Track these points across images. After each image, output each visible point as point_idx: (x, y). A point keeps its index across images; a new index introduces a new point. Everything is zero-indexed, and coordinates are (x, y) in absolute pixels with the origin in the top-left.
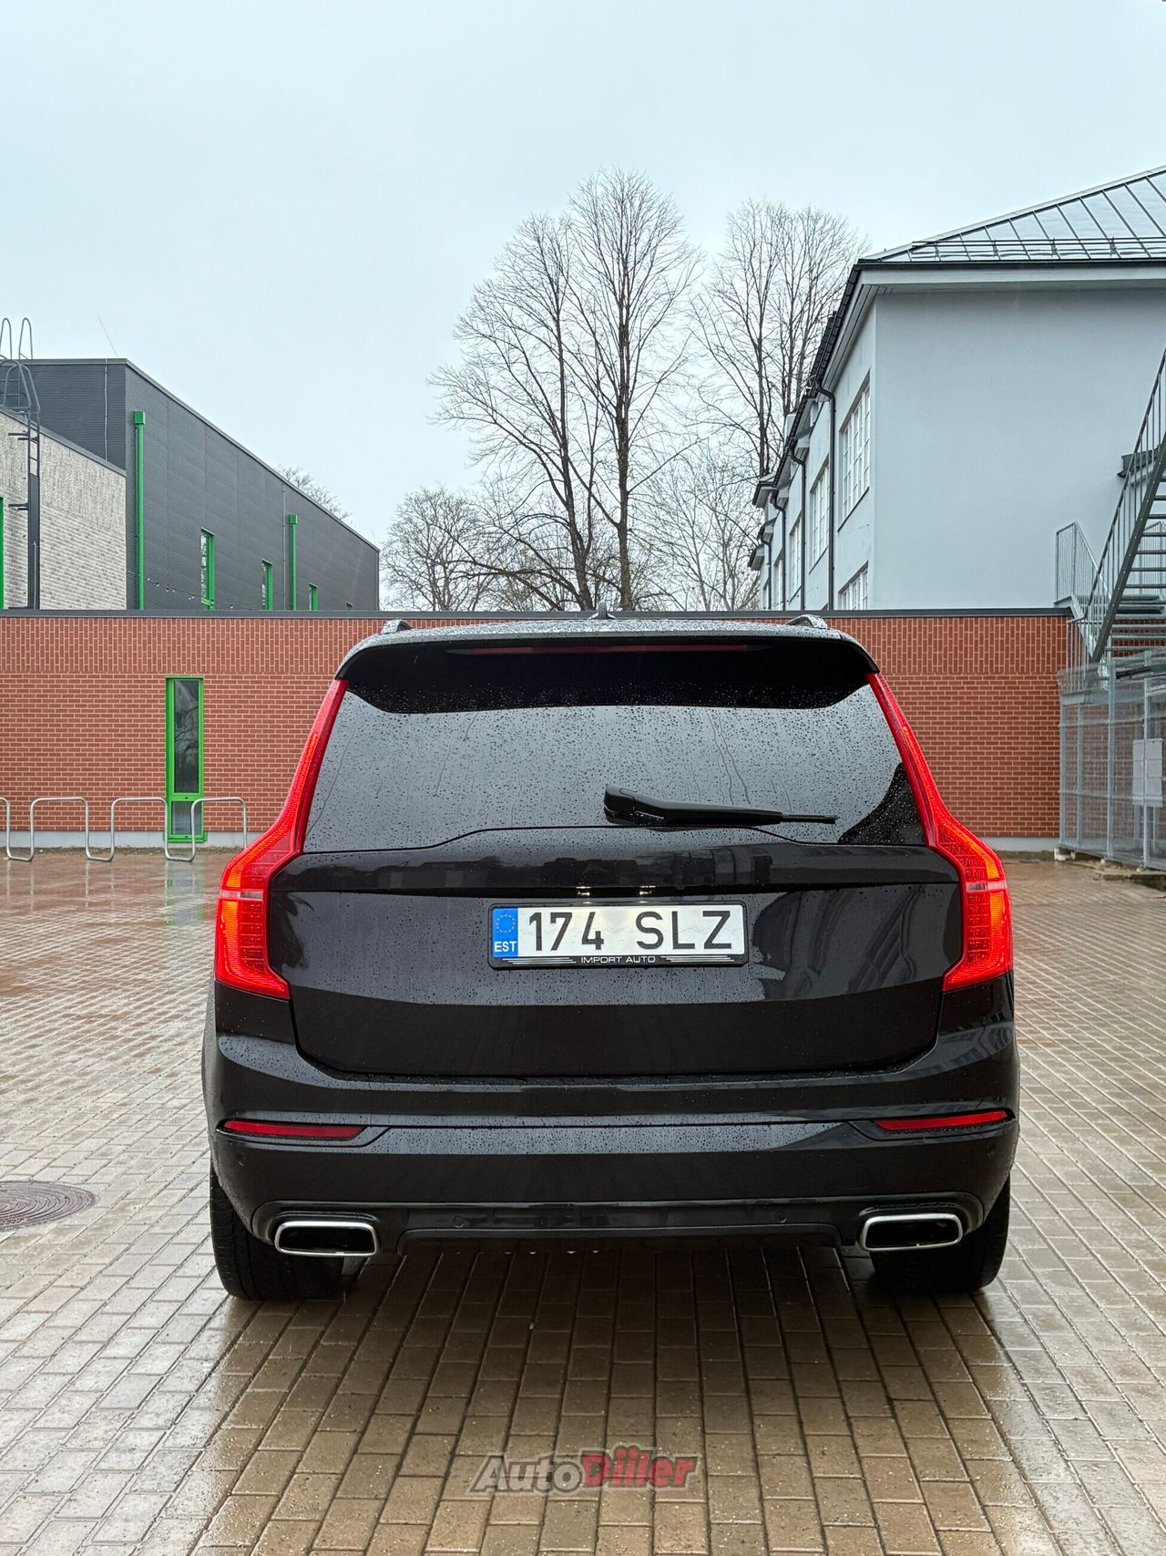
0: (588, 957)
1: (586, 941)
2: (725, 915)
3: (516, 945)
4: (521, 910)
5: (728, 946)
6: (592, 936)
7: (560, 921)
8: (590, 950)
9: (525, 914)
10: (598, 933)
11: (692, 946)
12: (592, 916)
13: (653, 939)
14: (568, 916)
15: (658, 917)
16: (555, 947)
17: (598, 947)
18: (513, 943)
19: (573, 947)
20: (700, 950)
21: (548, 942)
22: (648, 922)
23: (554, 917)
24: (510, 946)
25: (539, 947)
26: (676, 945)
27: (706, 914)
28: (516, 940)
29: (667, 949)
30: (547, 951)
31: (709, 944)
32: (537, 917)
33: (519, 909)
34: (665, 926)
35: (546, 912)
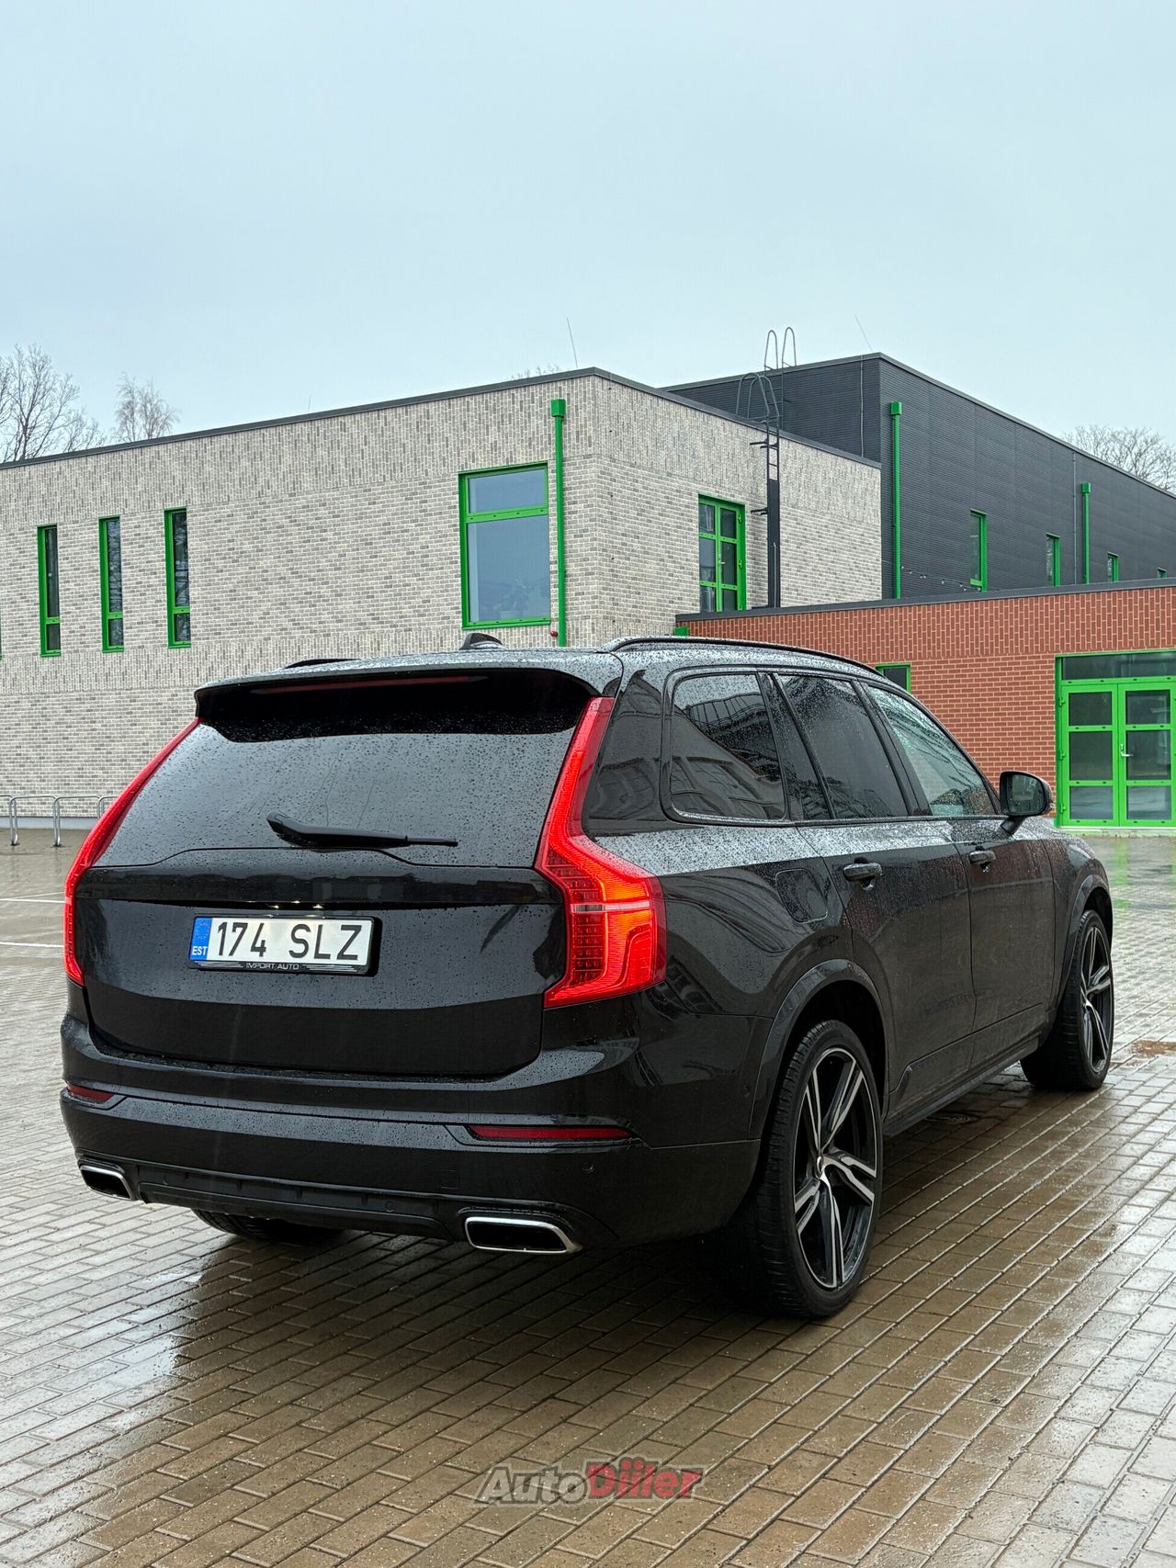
0: (252, 963)
1: (254, 949)
2: (357, 929)
3: (207, 949)
4: (215, 920)
5: (355, 957)
6: (258, 944)
7: (239, 930)
8: (255, 957)
9: (217, 922)
10: (263, 942)
11: (327, 956)
12: (262, 925)
13: (300, 948)
14: (245, 926)
15: (308, 929)
16: (231, 954)
17: (261, 955)
18: (205, 948)
19: (245, 954)
20: (334, 960)
21: (227, 949)
22: (300, 934)
23: (236, 925)
24: (202, 950)
25: (221, 953)
26: (317, 956)
27: (344, 928)
28: (207, 945)
29: (309, 959)
30: (226, 957)
31: (341, 956)
32: (223, 927)
33: (214, 919)
34: (311, 938)
35: (230, 922)
